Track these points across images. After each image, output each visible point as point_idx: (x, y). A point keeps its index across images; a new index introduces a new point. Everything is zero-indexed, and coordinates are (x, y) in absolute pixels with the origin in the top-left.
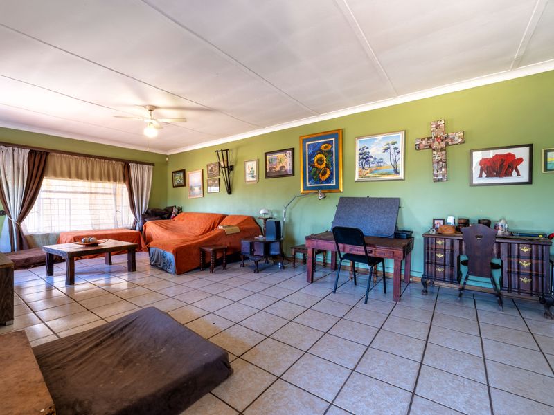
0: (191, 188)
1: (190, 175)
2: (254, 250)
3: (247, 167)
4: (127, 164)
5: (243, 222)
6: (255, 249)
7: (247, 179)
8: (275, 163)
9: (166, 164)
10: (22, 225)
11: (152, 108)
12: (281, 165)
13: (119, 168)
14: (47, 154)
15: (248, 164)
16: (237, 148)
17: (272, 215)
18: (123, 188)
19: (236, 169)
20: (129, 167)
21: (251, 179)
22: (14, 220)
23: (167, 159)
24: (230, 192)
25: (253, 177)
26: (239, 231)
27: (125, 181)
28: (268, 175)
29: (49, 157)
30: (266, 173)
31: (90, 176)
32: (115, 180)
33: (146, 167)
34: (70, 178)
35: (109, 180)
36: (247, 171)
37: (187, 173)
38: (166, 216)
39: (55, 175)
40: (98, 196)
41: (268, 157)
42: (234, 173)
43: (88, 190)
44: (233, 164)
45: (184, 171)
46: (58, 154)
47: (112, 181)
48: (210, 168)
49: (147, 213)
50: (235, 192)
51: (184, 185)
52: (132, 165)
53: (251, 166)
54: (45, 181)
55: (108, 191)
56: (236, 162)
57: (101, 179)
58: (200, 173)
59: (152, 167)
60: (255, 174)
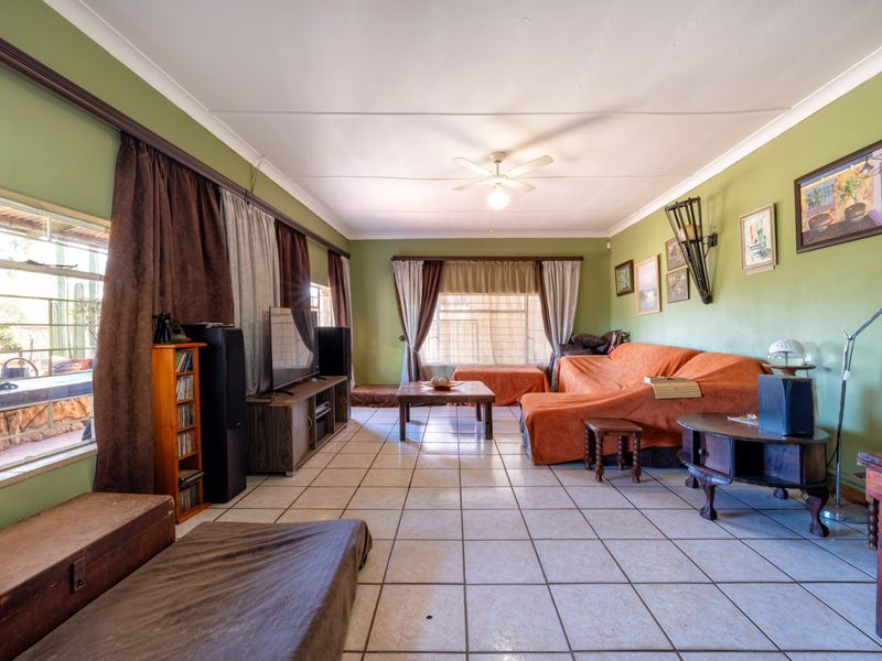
0: (642, 296)
1: (640, 268)
2: (705, 452)
3: (747, 231)
4: (538, 263)
5: (722, 371)
6: (709, 450)
7: (749, 262)
8: (826, 202)
9: (608, 253)
10: (420, 352)
11: (500, 156)
12: (850, 202)
13: (528, 270)
14: (441, 263)
15: (750, 222)
16: (725, 189)
17: (820, 360)
18: (535, 300)
19: (722, 241)
20: (541, 267)
21: (759, 260)
22: (412, 346)
23: (609, 246)
24: (708, 299)
25: (762, 254)
26: (699, 394)
27: (537, 291)
28: (807, 241)
29: (444, 267)
30: (800, 236)
31: (490, 289)
32: (523, 291)
33: (569, 264)
34: (467, 291)
35: (515, 291)
36: (748, 242)
37: (635, 266)
38: (601, 349)
39: (451, 290)
40: (500, 315)
41: (806, 189)
42: (717, 252)
43: (487, 307)
44: (716, 230)
45: (631, 263)
46: (453, 262)
47: (518, 292)
48: (671, 248)
49: (570, 342)
50: (722, 298)
51: (633, 291)
52: (545, 263)
53: (758, 224)
54: (440, 297)
55: (514, 307)
56: (723, 223)
57: (504, 290)
58: (654, 263)
59: (579, 263)
60: (769, 246)
